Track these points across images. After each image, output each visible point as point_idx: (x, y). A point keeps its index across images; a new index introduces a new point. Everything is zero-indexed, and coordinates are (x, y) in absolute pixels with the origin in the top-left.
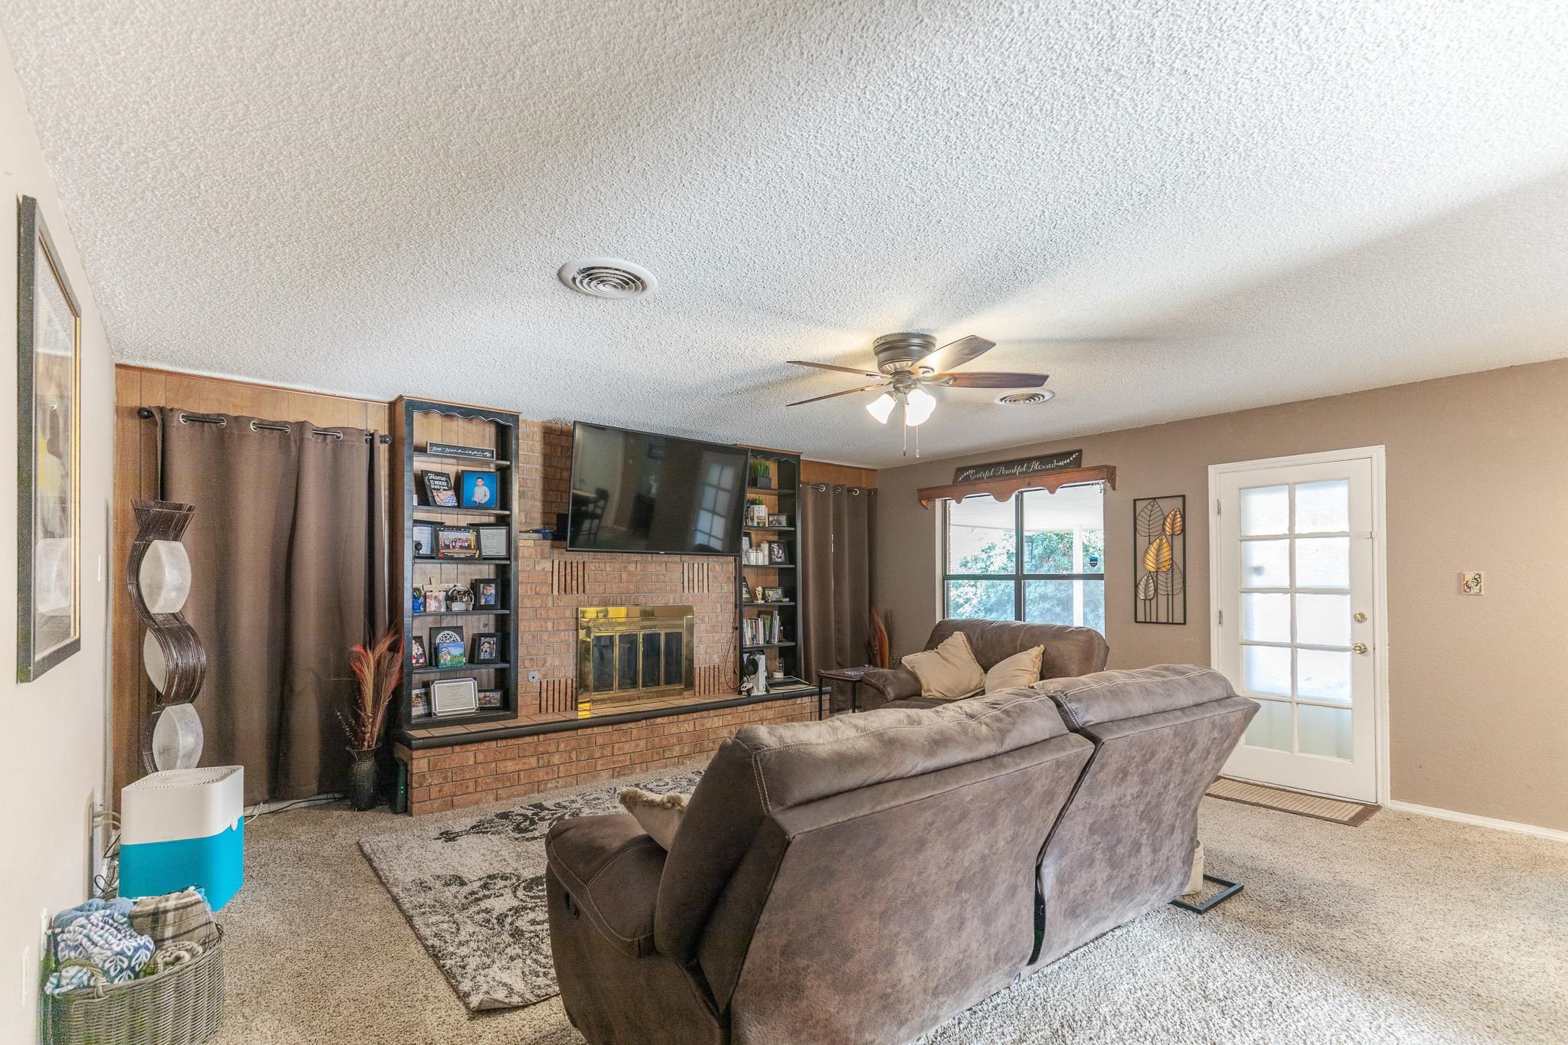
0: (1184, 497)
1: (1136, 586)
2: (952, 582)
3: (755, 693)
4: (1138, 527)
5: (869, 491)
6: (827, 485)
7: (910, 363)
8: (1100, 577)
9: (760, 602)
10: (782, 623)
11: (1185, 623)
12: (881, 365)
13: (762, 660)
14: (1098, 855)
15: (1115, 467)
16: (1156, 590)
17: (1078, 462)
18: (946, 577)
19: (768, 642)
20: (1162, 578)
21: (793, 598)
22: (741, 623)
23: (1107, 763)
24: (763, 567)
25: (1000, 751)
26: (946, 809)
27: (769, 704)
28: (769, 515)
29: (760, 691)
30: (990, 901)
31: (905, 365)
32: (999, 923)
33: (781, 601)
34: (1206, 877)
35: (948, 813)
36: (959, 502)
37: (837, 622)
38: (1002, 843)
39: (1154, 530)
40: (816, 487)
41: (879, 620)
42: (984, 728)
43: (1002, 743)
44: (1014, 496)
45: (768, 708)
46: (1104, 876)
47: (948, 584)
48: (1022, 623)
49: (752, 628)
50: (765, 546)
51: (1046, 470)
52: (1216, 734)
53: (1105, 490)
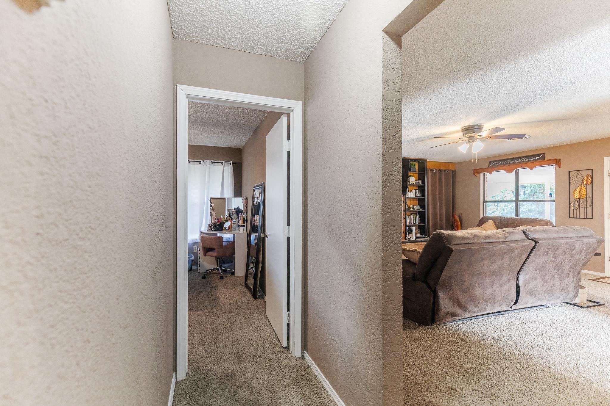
0: (592, 170)
1: (570, 204)
2: (487, 203)
3: (411, 239)
4: (571, 182)
5: (453, 171)
6: (436, 169)
7: (474, 134)
8: (554, 201)
9: (412, 210)
10: (420, 218)
11: (592, 218)
12: (464, 135)
13: (414, 229)
14: (538, 277)
15: (560, 159)
16: (579, 205)
17: (543, 158)
18: (485, 201)
19: (414, 224)
20: (582, 201)
21: (424, 209)
22: (406, 217)
23: (540, 249)
24: (413, 198)
25: (505, 241)
26: (489, 251)
27: (417, 243)
28: (415, 180)
29: (413, 239)
30: (502, 280)
31: (473, 134)
32: (505, 288)
33: (419, 210)
34: (588, 300)
35: (490, 253)
36: (490, 173)
37: (440, 218)
38: (505, 265)
39: (577, 183)
40: (432, 170)
41: (456, 217)
42: (500, 235)
43: (506, 239)
44: (515, 171)
45: (416, 245)
46: (541, 284)
47: (485, 204)
48: (518, 217)
49: (409, 218)
50: (414, 191)
51: (529, 161)
52: (584, 246)
53: (556, 168)
